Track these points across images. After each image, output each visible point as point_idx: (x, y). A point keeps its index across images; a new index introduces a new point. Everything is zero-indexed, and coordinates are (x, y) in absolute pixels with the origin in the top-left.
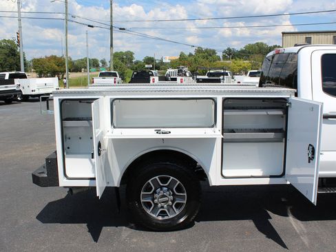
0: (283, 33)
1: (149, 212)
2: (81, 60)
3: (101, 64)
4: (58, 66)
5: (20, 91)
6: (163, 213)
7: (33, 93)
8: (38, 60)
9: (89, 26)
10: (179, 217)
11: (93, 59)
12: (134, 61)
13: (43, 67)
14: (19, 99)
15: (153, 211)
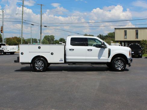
0: (115, 29)
1: (36, 68)
2: (29, 39)
3: (38, 41)
4: (18, 41)
5: (3, 50)
6: (39, 68)
7: (8, 51)
8: (9, 39)
9: (32, 25)
10: (41, 69)
11: (34, 39)
12: (54, 40)
13: (11, 42)
14: (2, 53)
15: (37, 68)
